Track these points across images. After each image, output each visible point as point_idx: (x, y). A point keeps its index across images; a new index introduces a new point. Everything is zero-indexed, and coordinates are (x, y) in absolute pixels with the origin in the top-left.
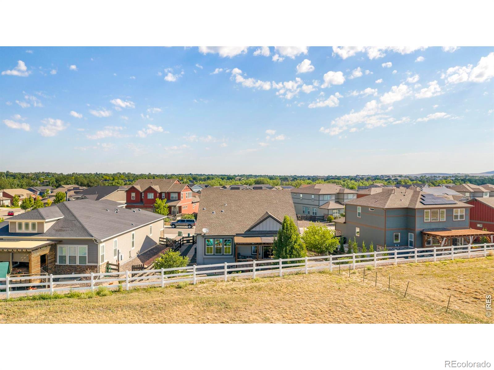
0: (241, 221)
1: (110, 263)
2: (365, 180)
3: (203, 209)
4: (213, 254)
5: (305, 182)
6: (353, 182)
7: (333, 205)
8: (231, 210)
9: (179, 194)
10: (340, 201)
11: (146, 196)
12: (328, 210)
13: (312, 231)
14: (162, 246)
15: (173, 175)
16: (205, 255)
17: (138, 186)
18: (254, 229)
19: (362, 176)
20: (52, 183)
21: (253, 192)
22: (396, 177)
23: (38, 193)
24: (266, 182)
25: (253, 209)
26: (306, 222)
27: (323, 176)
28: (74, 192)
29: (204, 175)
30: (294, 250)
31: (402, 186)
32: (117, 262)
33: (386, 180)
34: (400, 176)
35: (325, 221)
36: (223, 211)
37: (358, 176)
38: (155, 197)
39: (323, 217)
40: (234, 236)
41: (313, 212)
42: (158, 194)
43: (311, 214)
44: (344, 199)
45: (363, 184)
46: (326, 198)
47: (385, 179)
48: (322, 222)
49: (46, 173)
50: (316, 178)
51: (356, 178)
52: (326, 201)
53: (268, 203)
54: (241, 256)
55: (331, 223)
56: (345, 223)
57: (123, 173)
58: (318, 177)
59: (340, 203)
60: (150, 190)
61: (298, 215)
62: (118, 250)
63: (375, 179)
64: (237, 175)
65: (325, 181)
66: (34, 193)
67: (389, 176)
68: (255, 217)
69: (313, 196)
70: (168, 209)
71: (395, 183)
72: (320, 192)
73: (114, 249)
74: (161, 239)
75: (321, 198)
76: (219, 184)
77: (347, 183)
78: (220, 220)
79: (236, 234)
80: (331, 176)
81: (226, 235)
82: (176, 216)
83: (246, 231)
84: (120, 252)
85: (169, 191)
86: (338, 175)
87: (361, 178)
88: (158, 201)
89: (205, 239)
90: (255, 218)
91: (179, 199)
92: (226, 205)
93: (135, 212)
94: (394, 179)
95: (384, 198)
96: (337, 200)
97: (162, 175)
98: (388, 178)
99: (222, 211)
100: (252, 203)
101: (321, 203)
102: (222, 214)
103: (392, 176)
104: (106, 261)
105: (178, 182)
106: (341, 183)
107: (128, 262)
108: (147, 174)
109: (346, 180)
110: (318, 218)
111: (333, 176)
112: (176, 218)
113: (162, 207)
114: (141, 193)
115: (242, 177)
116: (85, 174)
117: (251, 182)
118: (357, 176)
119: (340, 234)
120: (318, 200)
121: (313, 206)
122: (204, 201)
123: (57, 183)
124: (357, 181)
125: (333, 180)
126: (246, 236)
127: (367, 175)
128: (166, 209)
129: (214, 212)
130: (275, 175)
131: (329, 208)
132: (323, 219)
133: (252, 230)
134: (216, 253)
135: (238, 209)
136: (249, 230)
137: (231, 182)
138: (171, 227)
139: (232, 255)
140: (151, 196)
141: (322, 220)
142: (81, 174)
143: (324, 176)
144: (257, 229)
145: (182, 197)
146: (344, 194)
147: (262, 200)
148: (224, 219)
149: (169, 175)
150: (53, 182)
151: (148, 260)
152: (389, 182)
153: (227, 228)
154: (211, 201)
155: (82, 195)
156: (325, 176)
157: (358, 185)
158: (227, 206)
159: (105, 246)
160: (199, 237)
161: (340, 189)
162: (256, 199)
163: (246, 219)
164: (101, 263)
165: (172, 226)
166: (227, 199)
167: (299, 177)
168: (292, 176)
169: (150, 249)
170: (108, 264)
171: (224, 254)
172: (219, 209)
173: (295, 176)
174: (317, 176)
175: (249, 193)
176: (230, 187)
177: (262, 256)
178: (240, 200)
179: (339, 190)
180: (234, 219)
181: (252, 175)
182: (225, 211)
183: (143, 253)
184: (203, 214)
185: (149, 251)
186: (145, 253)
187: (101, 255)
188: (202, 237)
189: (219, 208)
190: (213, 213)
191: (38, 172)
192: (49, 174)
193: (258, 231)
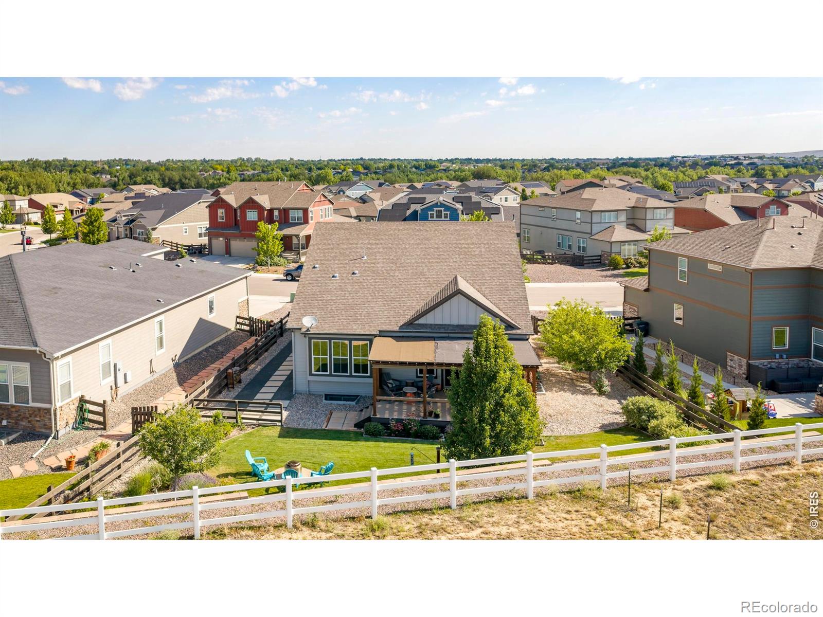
0: (393, 299)
1: (87, 398)
2: (689, 165)
3: (314, 267)
4: (328, 373)
5: (569, 174)
6: (664, 170)
7: (621, 233)
8: (374, 272)
9: (305, 211)
10: (638, 223)
11: (244, 215)
12: (611, 243)
13: (565, 321)
14: (241, 334)
15: (331, 160)
16: (311, 374)
17: (230, 196)
18: (422, 321)
19: (683, 157)
20: (122, 180)
21: (429, 227)
22: (751, 158)
23: (89, 200)
24: (493, 174)
25: (426, 269)
26: (563, 267)
27: (605, 159)
28: (132, 203)
29: (385, 159)
30: (503, 411)
31: (769, 182)
32: (112, 389)
33: (732, 164)
34: (761, 157)
35: (604, 265)
36: (356, 272)
37: (676, 157)
38: (261, 218)
39: (599, 258)
40: (375, 336)
41: (579, 247)
42: (266, 212)
43: (575, 250)
44: (645, 220)
45: (684, 174)
46: (607, 217)
47: (730, 163)
48: (597, 267)
49: (124, 160)
50: (592, 162)
51: (671, 163)
52: (610, 225)
53: (460, 254)
54: (391, 381)
55: (616, 272)
56: (647, 290)
57: (248, 160)
58: (596, 161)
59: (636, 226)
60: (251, 204)
61: (546, 254)
62: (115, 365)
63: (710, 164)
64: (444, 159)
65: (608, 170)
66: (82, 200)
67: (737, 158)
68: (428, 289)
69: (578, 215)
70: (282, 242)
71: (752, 172)
72: (593, 205)
73: (101, 363)
74: (239, 320)
75: (596, 218)
76: (406, 179)
77: (652, 174)
78: (347, 294)
79: (378, 333)
80: (622, 158)
81: (356, 333)
82: (299, 254)
83: (403, 325)
84: (118, 367)
85: (286, 207)
86: (635, 156)
87: (680, 161)
88: (263, 227)
89: (310, 339)
90: (428, 293)
91: (306, 221)
92: (365, 258)
93: (179, 266)
94: (749, 164)
95: (747, 240)
96: (630, 222)
97: (312, 161)
98: (736, 161)
99: (354, 273)
100: (424, 255)
101: (596, 228)
102: (354, 279)
103: (745, 157)
104: (76, 395)
105: (305, 188)
106: (640, 173)
107: (146, 384)
108: (288, 159)
109: (652, 168)
110: (590, 260)
111: (626, 158)
112: (300, 258)
113: (270, 239)
114: (235, 210)
115: (453, 164)
116: (185, 161)
117: (465, 174)
118: (673, 157)
119: (636, 313)
120: (590, 221)
121: (580, 235)
122: (319, 249)
123: (130, 179)
124: (673, 170)
125: (625, 169)
126: (403, 337)
127: (693, 155)
128: (277, 243)
129: (335, 275)
130: (514, 158)
131: (613, 240)
132: (600, 262)
133: (415, 323)
134: (335, 372)
135: (391, 269)
136: (410, 323)
137: (430, 175)
138: (285, 278)
139: (370, 377)
140: (252, 215)
141: (598, 262)
142: (179, 161)
143: (608, 159)
144: (429, 319)
145: (312, 217)
146: (646, 208)
147: (448, 248)
148: (357, 292)
149: (324, 161)
150: (124, 177)
151: (196, 375)
152: (739, 171)
153: (361, 315)
154: (332, 249)
155: (139, 209)
156: (610, 158)
157: (675, 176)
158: (366, 261)
159: (73, 364)
160: (296, 334)
161: (638, 199)
162: (433, 244)
163: (406, 294)
164: (62, 402)
165: (287, 275)
166: (369, 243)
167: (559, 161)
168: (546, 159)
169: (210, 344)
170: (82, 400)
171: (353, 374)
172: (348, 267)
173: (552, 159)
174: (595, 159)
175: (420, 230)
176: (408, 197)
177: (440, 383)
178: (397, 246)
179: (634, 201)
180: (379, 292)
181: (471, 159)
182: (359, 272)
183: (189, 356)
184: (311, 279)
185: (206, 350)
186: (194, 356)
187: (59, 384)
188: (303, 335)
189: (350, 266)
190: (333, 277)
191: (113, 159)
192: (129, 163)
193: (431, 325)
